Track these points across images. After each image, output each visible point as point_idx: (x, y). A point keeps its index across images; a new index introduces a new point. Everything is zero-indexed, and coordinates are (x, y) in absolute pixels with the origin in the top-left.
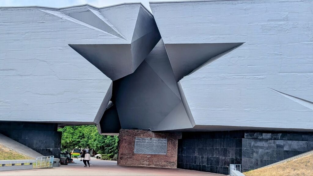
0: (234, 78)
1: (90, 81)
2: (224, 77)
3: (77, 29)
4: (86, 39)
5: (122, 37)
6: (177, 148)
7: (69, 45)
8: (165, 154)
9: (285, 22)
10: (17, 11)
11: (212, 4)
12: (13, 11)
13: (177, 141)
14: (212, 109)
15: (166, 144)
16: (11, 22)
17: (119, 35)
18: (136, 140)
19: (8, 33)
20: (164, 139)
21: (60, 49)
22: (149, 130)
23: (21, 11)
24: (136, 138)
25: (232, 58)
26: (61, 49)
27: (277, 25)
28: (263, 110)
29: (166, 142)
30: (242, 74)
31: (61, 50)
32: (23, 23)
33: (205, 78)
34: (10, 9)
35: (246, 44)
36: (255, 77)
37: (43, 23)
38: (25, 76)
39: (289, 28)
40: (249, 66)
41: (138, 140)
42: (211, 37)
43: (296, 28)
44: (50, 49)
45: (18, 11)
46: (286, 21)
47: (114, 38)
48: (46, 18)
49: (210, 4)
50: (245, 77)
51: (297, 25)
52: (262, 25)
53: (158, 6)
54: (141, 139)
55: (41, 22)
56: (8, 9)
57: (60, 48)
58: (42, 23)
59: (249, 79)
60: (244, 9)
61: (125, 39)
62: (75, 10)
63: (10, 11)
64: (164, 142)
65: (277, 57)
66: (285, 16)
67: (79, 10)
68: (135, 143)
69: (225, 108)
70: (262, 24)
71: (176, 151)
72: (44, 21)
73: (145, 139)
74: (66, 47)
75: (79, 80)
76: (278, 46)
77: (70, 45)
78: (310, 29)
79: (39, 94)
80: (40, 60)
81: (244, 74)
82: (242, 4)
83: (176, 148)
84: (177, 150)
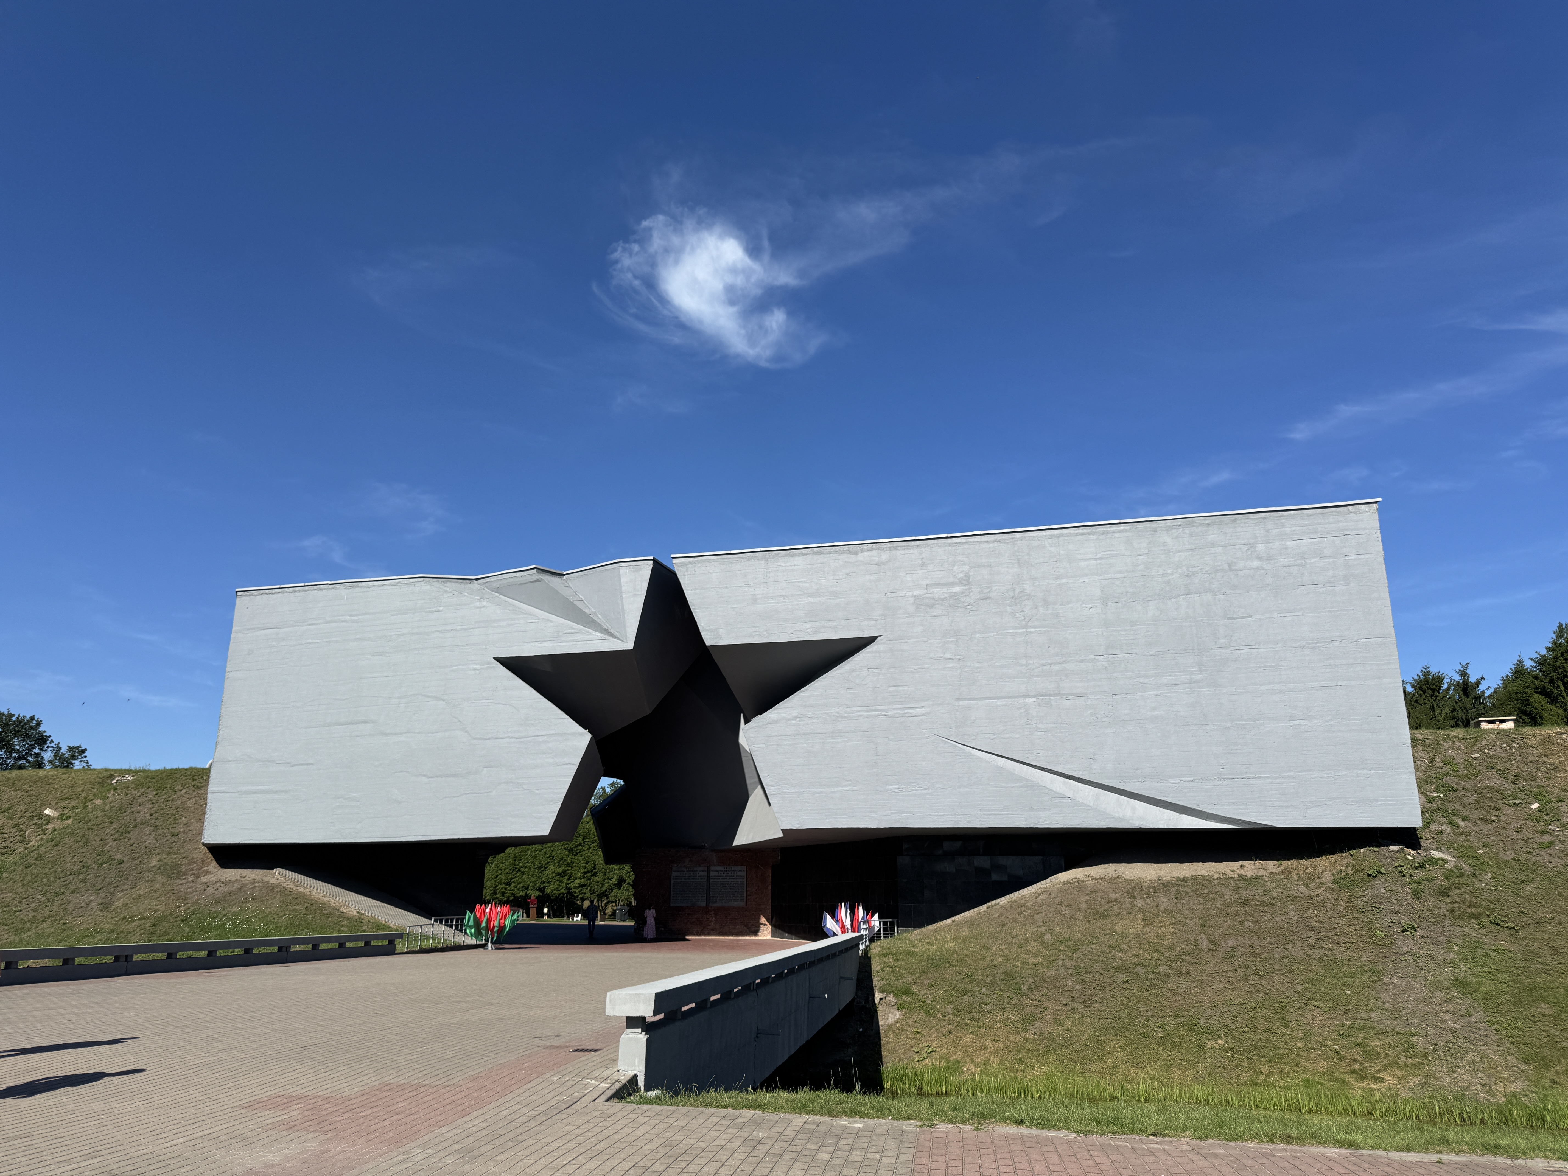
0: (860, 716)
1: (540, 739)
2: (837, 715)
3: (512, 622)
4: (533, 644)
5: (612, 635)
6: (770, 888)
7: (495, 658)
8: (742, 904)
9: (964, 587)
10: (380, 588)
11: (806, 554)
12: (371, 589)
13: (770, 871)
14: (817, 790)
15: (745, 880)
16: (366, 614)
17: (606, 632)
18: (674, 874)
20: (740, 868)
21: (475, 669)
22: (703, 847)
23: (388, 587)
24: (674, 869)
25: (853, 670)
26: (478, 670)
27: (946, 595)
28: (925, 787)
29: (744, 874)
30: (878, 707)
31: (478, 672)
32: (392, 615)
33: (798, 720)
34: (364, 584)
35: (882, 640)
36: (906, 713)
37: (438, 611)
38: (395, 734)
39: (972, 601)
40: (891, 689)
41: (678, 874)
42: (808, 625)
43: (989, 601)
44: (453, 670)
45: (382, 588)
46: (965, 585)
47: (597, 638)
48: (444, 600)
49: (803, 554)
50: (884, 713)
51: (989, 592)
52: (915, 596)
53: (690, 563)
54: (685, 870)
55: (434, 609)
56: (360, 584)
57: (476, 667)
58: (436, 611)
59: (893, 716)
60: (875, 562)
61: (620, 640)
62: (511, 580)
63: (364, 590)
64: (739, 873)
65: (951, 665)
66: (961, 575)
67: (518, 579)
68: (672, 881)
69: (845, 786)
70: (915, 593)
71: (767, 895)
72: (440, 606)
73: (695, 869)
74: (488, 663)
75: (516, 738)
76: (952, 641)
77: (497, 659)
78: (1017, 601)
79: (425, 776)
80: (429, 697)
81: (882, 707)
82: (869, 553)
83: (768, 887)
84: (770, 892)
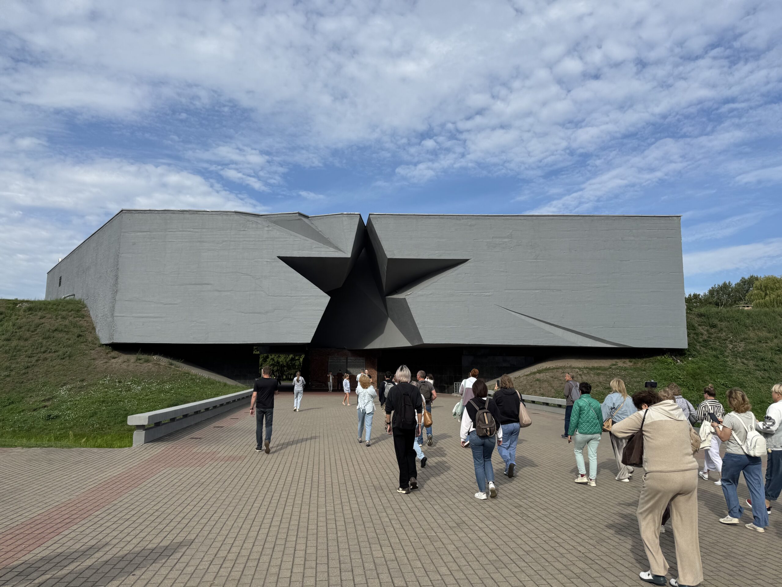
0: (461, 295)
1: (304, 297)
2: (451, 294)
3: (286, 239)
4: (298, 251)
5: (340, 250)
7: (277, 257)
9: (510, 239)
14: (441, 327)
16: (203, 228)
17: (336, 248)
19: (199, 241)
21: (267, 262)
25: (458, 274)
26: (269, 262)
27: (501, 242)
28: (490, 327)
30: (469, 291)
32: (219, 230)
33: (432, 295)
34: (200, 213)
35: (471, 261)
36: (482, 295)
37: (245, 231)
38: (224, 291)
39: (513, 246)
40: (476, 283)
42: (437, 252)
43: (520, 246)
44: (255, 261)
47: (331, 250)
48: (248, 225)
49: (435, 218)
50: (472, 294)
51: (521, 242)
52: (487, 242)
53: (379, 218)
54: (335, 358)
55: (242, 229)
56: (198, 213)
57: (267, 260)
60: (469, 225)
61: (344, 252)
62: (283, 218)
65: (503, 274)
66: (508, 234)
67: (287, 218)
69: (454, 325)
70: (488, 240)
72: (246, 229)
73: (340, 358)
74: (274, 259)
75: (291, 297)
76: (503, 264)
77: (279, 257)
79: (242, 312)
80: (242, 273)
81: (471, 291)
82: (466, 220)
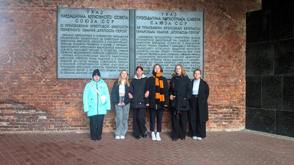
6: (244, 49)
13: (244, 21)
64: (191, 24)
68: (60, 33)
71: (240, 61)
73: (105, 13)
83: (240, 47)
